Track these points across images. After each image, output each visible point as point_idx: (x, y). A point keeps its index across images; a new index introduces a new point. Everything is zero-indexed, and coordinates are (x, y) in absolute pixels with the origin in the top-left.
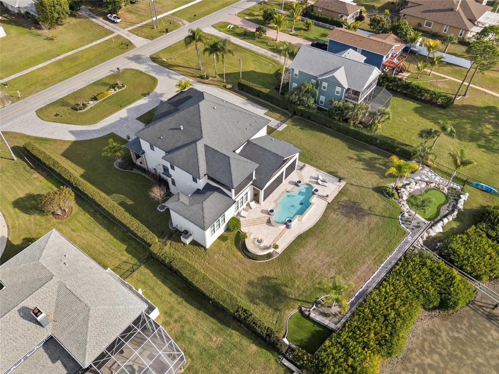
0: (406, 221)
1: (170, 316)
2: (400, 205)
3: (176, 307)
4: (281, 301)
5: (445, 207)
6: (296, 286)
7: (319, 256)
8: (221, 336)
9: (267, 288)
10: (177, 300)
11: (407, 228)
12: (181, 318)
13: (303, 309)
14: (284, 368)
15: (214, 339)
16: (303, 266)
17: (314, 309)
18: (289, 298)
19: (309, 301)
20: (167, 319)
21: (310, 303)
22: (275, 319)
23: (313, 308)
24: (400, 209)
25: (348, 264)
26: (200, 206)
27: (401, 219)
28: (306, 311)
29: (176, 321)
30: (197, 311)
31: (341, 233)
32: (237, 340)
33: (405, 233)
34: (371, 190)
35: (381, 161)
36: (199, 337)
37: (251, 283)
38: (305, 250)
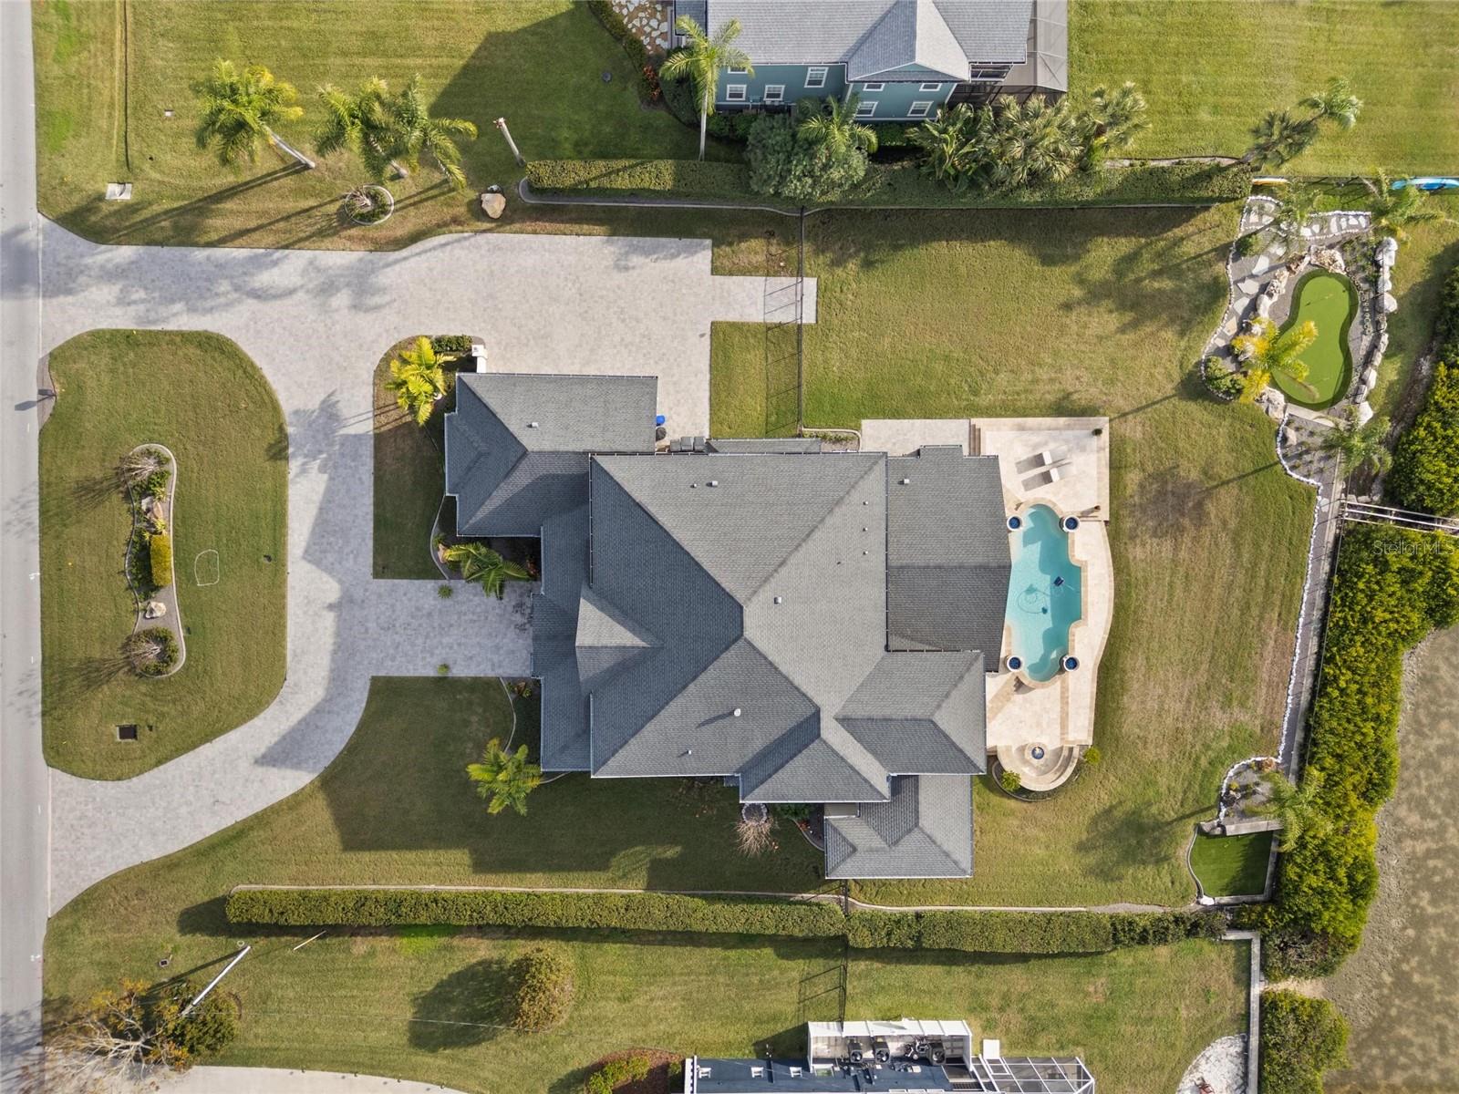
0: (1300, 456)
1: (986, 1008)
2: (1264, 407)
3: (981, 985)
4: (1156, 842)
5: (1356, 326)
6: (1163, 790)
7: (1166, 688)
8: (1098, 975)
9: (1114, 835)
10: (970, 972)
11: (1308, 476)
12: (1005, 997)
13: (1206, 827)
14: (1231, 945)
15: (1091, 989)
16: (1152, 736)
17: (1226, 815)
18: (1169, 823)
19: (1207, 805)
20: (984, 1015)
21: (1209, 808)
22: (1167, 880)
23: (1222, 814)
24: (1270, 422)
25: (1233, 666)
26: (916, 835)
27: (1285, 456)
28: (1214, 828)
29: (1001, 1009)
30: (1022, 966)
31: (1179, 592)
32: (1130, 961)
33: (1310, 495)
34: (1175, 401)
35: (1147, 264)
36: (1065, 1003)
37: (1082, 848)
38: (1132, 697)
